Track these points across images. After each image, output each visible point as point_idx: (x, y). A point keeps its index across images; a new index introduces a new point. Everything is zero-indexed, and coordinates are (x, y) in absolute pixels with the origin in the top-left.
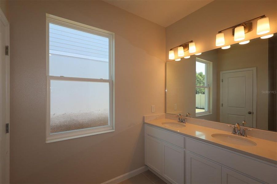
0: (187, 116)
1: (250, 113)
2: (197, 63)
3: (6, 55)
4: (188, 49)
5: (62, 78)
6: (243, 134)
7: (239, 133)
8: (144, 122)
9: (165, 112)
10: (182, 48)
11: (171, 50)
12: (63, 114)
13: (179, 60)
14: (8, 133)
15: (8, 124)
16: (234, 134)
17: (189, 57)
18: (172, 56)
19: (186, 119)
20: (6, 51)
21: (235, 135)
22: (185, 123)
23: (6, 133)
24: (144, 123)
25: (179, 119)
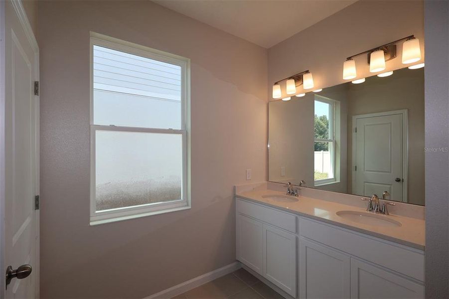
0: (300, 185)
1: (398, 180)
2: (316, 103)
3: (35, 94)
4: (302, 84)
5: (113, 128)
6: (383, 211)
7: (377, 209)
8: (235, 194)
9: (268, 179)
10: (293, 81)
11: (276, 84)
12: (106, 184)
13: (289, 99)
14: (38, 209)
15: (38, 196)
16: (370, 210)
17: (303, 95)
18: (277, 93)
19: (300, 189)
20: (35, 88)
21: (371, 213)
22: (298, 196)
23: (36, 209)
24: (235, 196)
25: (289, 190)
